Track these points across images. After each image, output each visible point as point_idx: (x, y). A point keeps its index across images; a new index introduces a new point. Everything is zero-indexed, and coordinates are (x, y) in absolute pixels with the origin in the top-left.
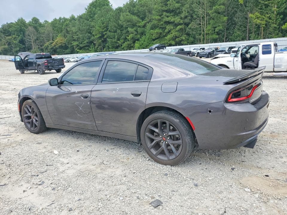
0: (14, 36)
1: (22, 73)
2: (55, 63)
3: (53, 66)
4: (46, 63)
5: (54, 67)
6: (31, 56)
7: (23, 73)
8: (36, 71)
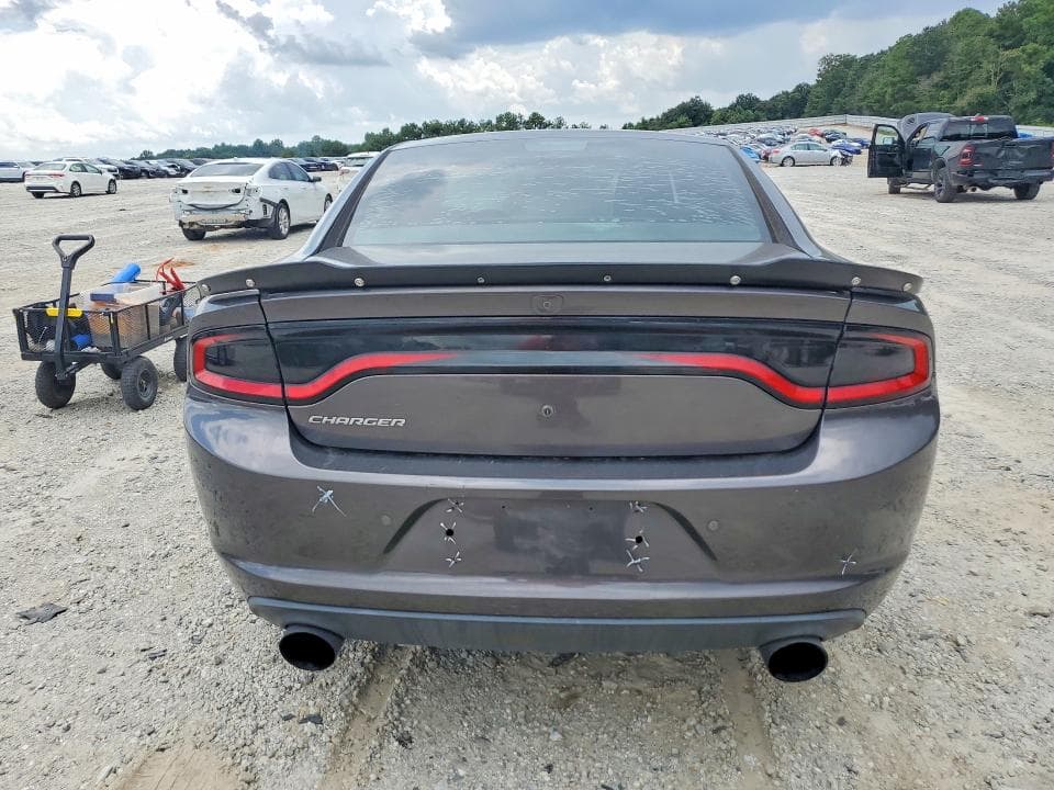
0: (1030, 47)
1: (891, 192)
2: (1006, 158)
3: (993, 172)
4: (965, 156)
5: (1000, 176)
6: (932, 128)
7: (894, 191)
8: (932, 188)
